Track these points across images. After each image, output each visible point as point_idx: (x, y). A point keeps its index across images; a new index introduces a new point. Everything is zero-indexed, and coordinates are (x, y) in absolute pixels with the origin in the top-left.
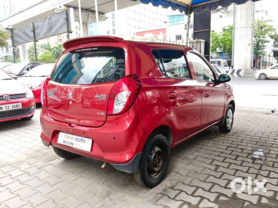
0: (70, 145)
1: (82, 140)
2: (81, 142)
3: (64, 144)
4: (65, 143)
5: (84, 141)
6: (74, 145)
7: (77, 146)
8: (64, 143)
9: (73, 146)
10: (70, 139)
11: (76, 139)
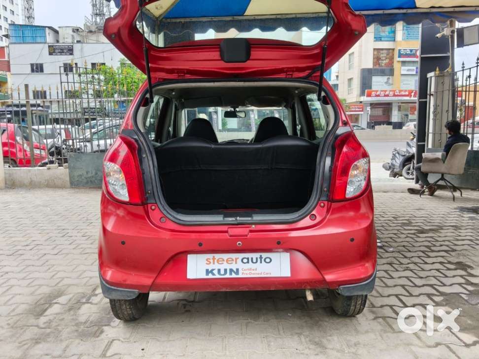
0: (231, 274)
1: (261, 258)
2: (261, 262)
3: (210, 276)
4: (214, 274)
5: (268, 260)
6: (243, 273)
7: (250, 274)
8: (210, 274)
9: (240, 276)
10: (225, 262)
11: (245, 261)
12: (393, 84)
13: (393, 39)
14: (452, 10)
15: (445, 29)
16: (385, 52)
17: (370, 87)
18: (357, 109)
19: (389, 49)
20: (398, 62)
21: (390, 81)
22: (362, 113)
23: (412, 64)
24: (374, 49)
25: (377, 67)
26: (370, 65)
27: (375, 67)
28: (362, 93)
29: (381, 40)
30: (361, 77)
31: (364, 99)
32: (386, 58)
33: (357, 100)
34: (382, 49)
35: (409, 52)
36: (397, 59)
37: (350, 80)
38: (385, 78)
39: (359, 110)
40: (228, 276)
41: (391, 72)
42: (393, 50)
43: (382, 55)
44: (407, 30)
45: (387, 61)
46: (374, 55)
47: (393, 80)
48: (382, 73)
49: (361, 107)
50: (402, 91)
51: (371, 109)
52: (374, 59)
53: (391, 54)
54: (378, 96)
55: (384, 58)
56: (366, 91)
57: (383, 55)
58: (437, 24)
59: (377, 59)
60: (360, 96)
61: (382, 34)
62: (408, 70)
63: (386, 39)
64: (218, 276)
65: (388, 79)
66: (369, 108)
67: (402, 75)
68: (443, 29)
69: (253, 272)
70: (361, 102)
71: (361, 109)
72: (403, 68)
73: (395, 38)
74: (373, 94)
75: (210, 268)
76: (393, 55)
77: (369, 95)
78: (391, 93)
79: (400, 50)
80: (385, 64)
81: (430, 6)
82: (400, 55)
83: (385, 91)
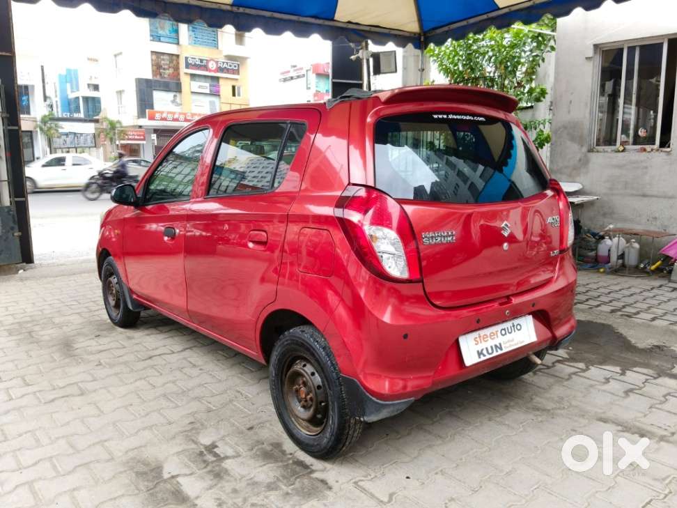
0: (497, 351)
1: (513, 326)
2: (515, 331)
4: (484, 356)
5: (519, 327)
6: (506, 347)
7: (510, 346)
10: (489, 339)
11: (503, 332)
12: (181, 104)
13: (176, 41)
14: (368, 28)
15: (360, 51)
16: (166, 57)
17: (152, 107)
18: (136, 137)
19: (173, 55)
20: (186, 74)
21: (178, 100)
22: (144, 142)
23: (203, 80)
24: (152, 52)
25: (158, 78)
26: (148, 74)
27: (155, 78)
28: (142, 114)
29: (160, 41)
30: (137, 91)
31: (145, 122)
32: (170, 67)
33: (135, 124)
34: (163, 54)
35: (198, 63)
36: (183, 69)
37: (120, 93)
38: (170, 96)
39: (138, 138)
40: (495, 354)
41: (177, 88)
42: (178, 56)
43: (163, 62)
44: (193, 31)
45: (171, 71)
46: (152, 60)
47: (181, 98)
48: (166, 87)
49: (142, 134)
50: (196, 114)
51: (158, 137)
52: (153, 65)
53: (175, 62)
54: (164, 119)
55: (166, 67)
56: (147, 110)
57: (165, 62)
58: (351, 44)
59: (157, 67)
60: (139, 117)
61: (161, 32)
62: (200, 87)
63: (167, 40)
64: (488, 357)
65: (175, 96)
66: (154, 136)
67: (192, 92)
68: (358, 51)
69: (512, 343)
70: (140, 127)
71: (142, 137)
72: (193, 83)
73: (178, 39)
74: (158, 116)
75: (479, 348)
76: (178, 63)
77: (152, 118)
78: (182, 117)
79: (186, 58)
80: (169, 75)
81: (347, 21)
82: (188, 66)
83: (174, 113)
